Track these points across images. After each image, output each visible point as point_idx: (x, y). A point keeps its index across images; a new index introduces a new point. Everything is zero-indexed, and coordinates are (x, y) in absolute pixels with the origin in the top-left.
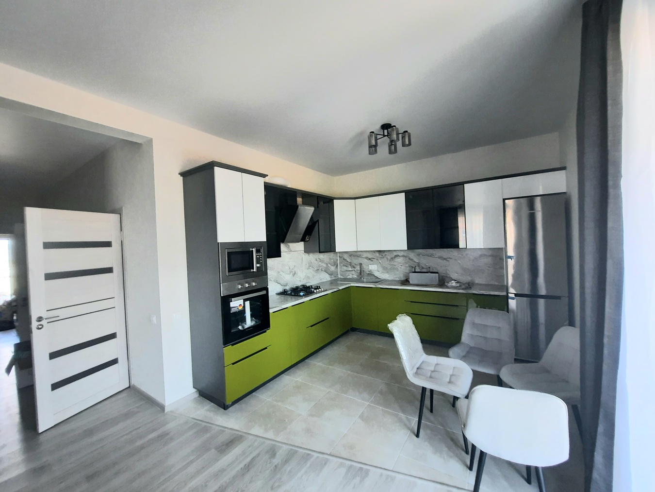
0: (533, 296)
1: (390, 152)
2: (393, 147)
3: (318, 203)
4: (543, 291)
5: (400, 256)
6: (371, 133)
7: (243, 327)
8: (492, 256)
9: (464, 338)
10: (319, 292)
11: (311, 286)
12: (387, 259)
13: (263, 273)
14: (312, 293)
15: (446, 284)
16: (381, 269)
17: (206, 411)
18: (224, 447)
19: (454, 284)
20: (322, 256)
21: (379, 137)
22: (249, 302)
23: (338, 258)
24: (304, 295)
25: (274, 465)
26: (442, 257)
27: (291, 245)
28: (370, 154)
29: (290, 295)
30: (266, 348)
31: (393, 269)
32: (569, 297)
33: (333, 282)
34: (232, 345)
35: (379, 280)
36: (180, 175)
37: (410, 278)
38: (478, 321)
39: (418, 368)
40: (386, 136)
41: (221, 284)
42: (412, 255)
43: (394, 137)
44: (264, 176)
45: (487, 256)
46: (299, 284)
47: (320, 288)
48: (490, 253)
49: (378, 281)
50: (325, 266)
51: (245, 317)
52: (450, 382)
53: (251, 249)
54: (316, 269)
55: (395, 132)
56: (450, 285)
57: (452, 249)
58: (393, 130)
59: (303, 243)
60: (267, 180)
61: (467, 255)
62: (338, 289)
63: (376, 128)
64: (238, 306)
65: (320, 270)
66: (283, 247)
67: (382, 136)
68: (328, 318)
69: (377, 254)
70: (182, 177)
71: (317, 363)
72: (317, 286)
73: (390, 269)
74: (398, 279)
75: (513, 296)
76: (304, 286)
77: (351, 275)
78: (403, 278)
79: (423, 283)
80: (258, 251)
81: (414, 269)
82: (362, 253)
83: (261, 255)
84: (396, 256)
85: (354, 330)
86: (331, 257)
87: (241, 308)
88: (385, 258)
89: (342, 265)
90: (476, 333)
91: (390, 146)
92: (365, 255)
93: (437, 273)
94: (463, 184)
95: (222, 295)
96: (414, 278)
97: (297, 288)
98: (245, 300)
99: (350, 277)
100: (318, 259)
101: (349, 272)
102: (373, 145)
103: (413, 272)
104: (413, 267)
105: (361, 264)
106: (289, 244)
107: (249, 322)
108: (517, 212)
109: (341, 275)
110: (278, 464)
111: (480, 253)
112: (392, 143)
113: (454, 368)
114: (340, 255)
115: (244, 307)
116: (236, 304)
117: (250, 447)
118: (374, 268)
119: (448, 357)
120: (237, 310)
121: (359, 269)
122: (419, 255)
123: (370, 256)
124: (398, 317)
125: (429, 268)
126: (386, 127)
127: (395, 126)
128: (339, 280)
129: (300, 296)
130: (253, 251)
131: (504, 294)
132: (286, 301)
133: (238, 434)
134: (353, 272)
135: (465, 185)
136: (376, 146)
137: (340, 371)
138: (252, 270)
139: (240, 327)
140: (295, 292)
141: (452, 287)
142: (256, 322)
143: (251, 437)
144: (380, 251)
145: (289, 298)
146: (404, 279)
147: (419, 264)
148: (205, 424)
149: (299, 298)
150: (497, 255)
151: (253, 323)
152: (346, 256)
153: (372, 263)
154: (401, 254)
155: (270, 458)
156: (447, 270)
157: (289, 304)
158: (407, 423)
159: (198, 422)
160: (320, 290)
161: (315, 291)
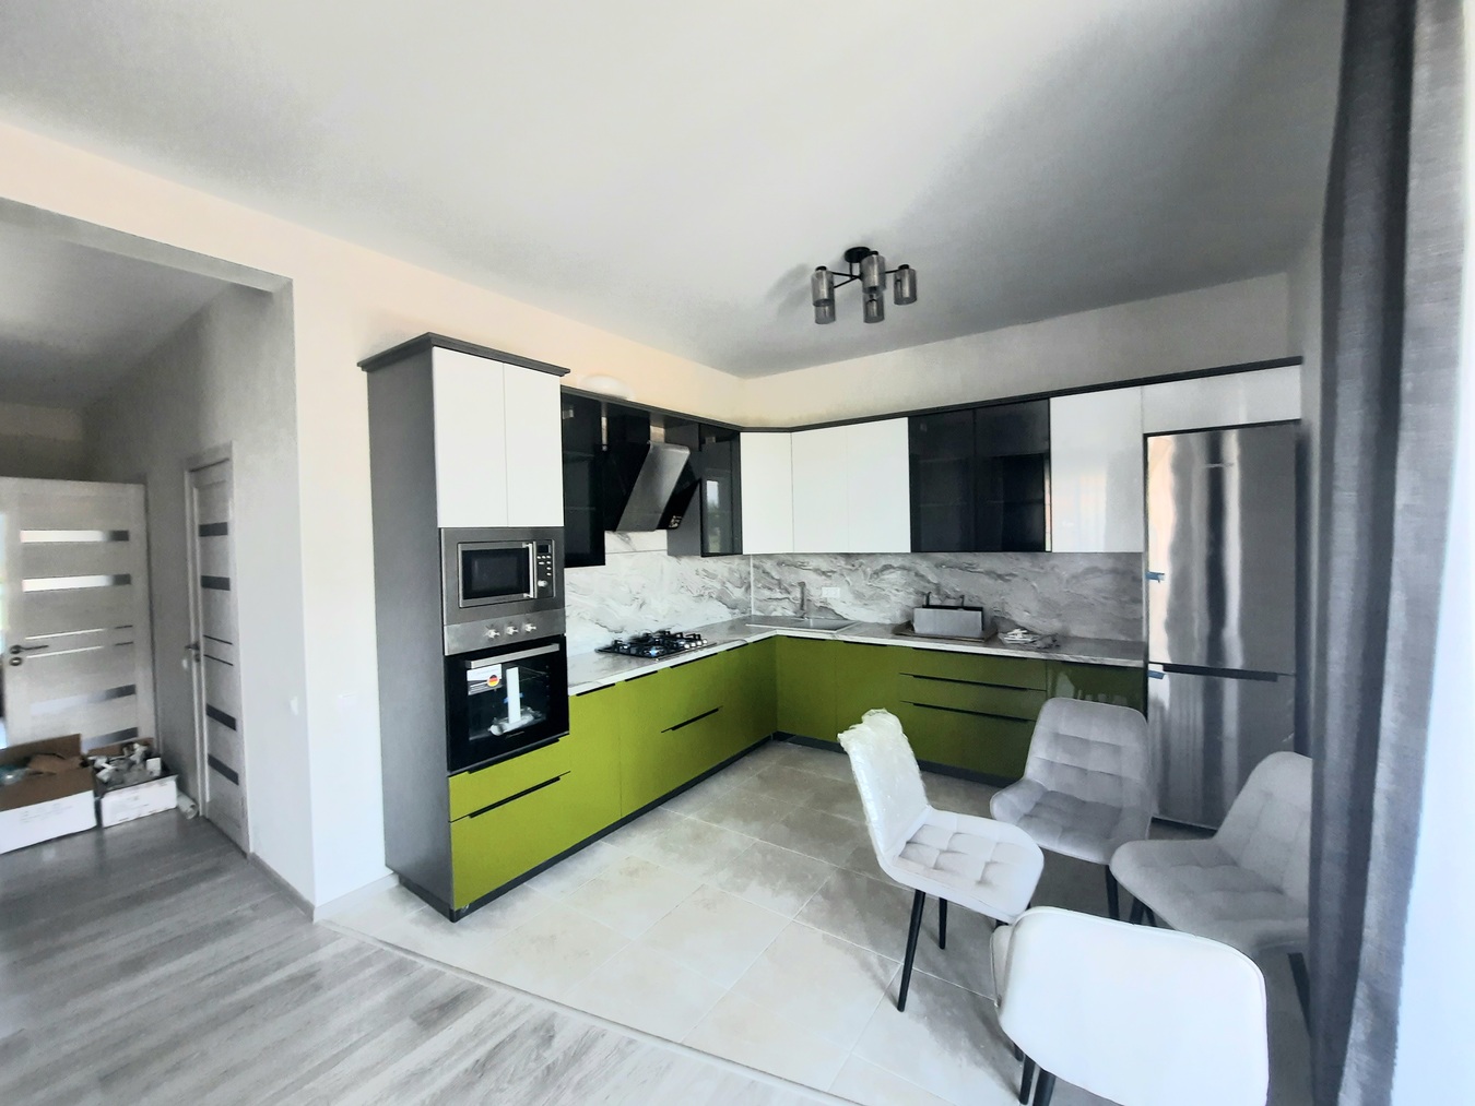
0: (1211, 671)
1: (868, 319)
2: (874, 306)
3: (702, 442)
4: (1235, 659)
5: (894, 568)
6: (819, 268)
7: (501, 729)
8: (1114, 571)
9: (1034, 768)
10: (696, 649)
11: (681, 634)
12: (865, 573)
13: (552, 602)
14: (679, 650)
15: (1000, 636)
16: (849, 597)
17: (411, 924)
18: (435, 1015)
19: (1018, 635)
20: (711, 564)
21: (838, 280)
22: (516, 669)
23: (752, 570)
24: (658, 656)
25: (544, 1066)
26: (995, 573)
27: (634, 536)
28: (817, 322)
29: (628, 653)
30: (557, 779)
31: (878, 597)
32: (1296, 675)
33: (737, 626)
34: (471, 771)
35: (846, 622)
36: (360, 368)
37: (916, 620)
38: (1066, 728)
39: (908, 843)
40: (856, 277)
41: (445, 628)
42: (923, 565)
43: (874, 279)
44: (561, 372)
45: (1101, 571)
46: (652, 627)
47: (700, 639)
48: (1109, 564)
49: (843, 624)
50: (719, 586)
51: (507, 704)
52: (982, 882)
53: (524, 546)
54: (696, 594)
55: (876, 267)
56: (1007, 638)
57: (1018, 555)
58: (872, 263)
59: (664, 533)
60: (568, 380)
61: (1053, 568)
62: (743, 643)
63: (833, 257)
64: (488, 678)
65: (707, 597)
66: (611, 539)
67: (848, 278)
68: (716, 710)
69: (842, 562)
70: (365, 374)
71: (685, 815)
72: (694, 635)
73: (871, 598)
74: (888, 622)
75: (1159, 669)
76: (664, 632)
77: (779, 609)
78: (900, 620)
79: (945, 634)
80: (542, 550)
81: (925, 598)
82: (806, 559)
83: (550, 560)
84: (887, 567)
85: (781, 737)
86: (734, 566)
87: (494, 684)
88: (860, 572)
89: (760, 585)
90: (1061, 758)
91: (867, 304)
92: (814, 563)
93: (980, 609)
94: (1046, 397)
95: (446, 654)
96: (925, 620)
97: (647, 636)
98: (506, 666)
99: (778, 613)
100: (700, 571)
101: (775, 603)
102: (825, 300)
103: (924, 607)
104: (923, 594)
105: (802, 585)
106: (630, 534)
107: (517, 717)
108: (1181, 467)
109: (758, 609)
110: (553, 1063)
111: (1084, 564)
112: (872, 294)
113: (998, 844)
114: (757, 563)
115: (504, 681)
116: (482, 674)
117: (494, 1016)
118: (835, 595)
119: (987, 814)
120: (486, 689)
121: (799, 595)
122: (938, 566)
123: (824, 566)
124: (865, 718)
125: (962, 597)
126: (857, 255)
127: (876, 253)
128: (753, 620)
129: (650, 657)
130: (528, 549)
131: (1139, 663)
132: (616, 668)
133: (472, 983)
134: (785, 603)
135: (1052, 400)
136: (830, 301)
137: (735, 836)
138: (525, 595)
139: (494, 730)
140: (640, 647)
141: (1012, 645)
142: (536, 718)
143: (500, 991)
144: (848, 556)
145: (624, 660)
146: (903, 621)
147: (938, 588)
148: (402, 954)
149: (646, 661)
150: (1128, 571)
151: (528, 719)
152: (768, 565)
153: (828, 582)
154: (896, 562)
155: (538, 1047)
156: (1004, 603)
157: (619, 677)
158: (880, 972)
159: (386, 948)
160: (699, 643)
161: (687, 646)
